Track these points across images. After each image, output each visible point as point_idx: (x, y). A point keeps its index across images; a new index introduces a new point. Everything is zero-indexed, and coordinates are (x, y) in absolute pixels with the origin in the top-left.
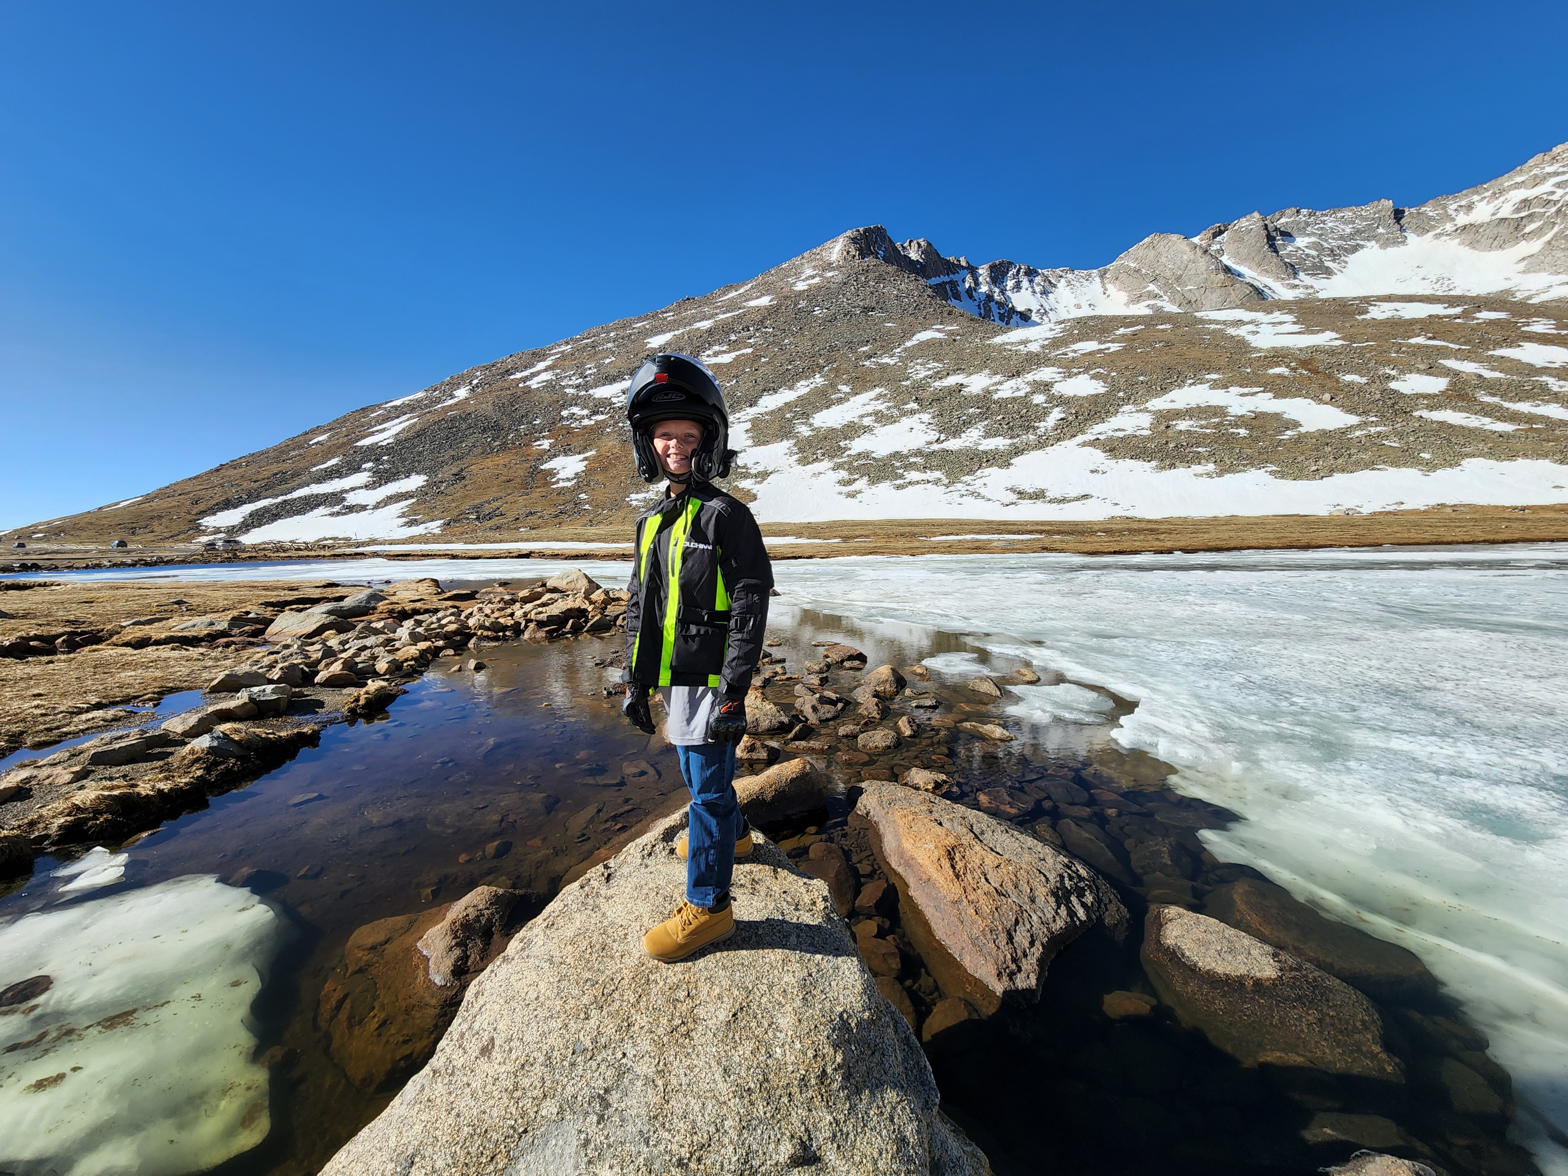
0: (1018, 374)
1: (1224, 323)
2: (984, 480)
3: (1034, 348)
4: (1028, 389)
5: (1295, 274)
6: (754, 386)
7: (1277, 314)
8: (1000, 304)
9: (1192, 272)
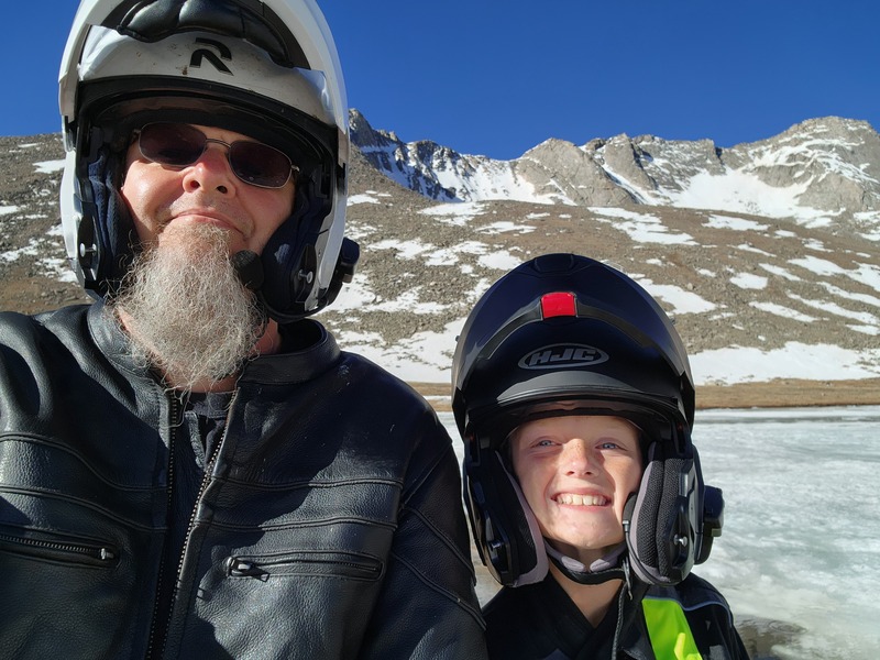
0: (447, 245)
1: (610, 218)
3: (460, 222)
4: (457, 260)
5: (656, 187)
7: (648, 215)
9: (582, 174)
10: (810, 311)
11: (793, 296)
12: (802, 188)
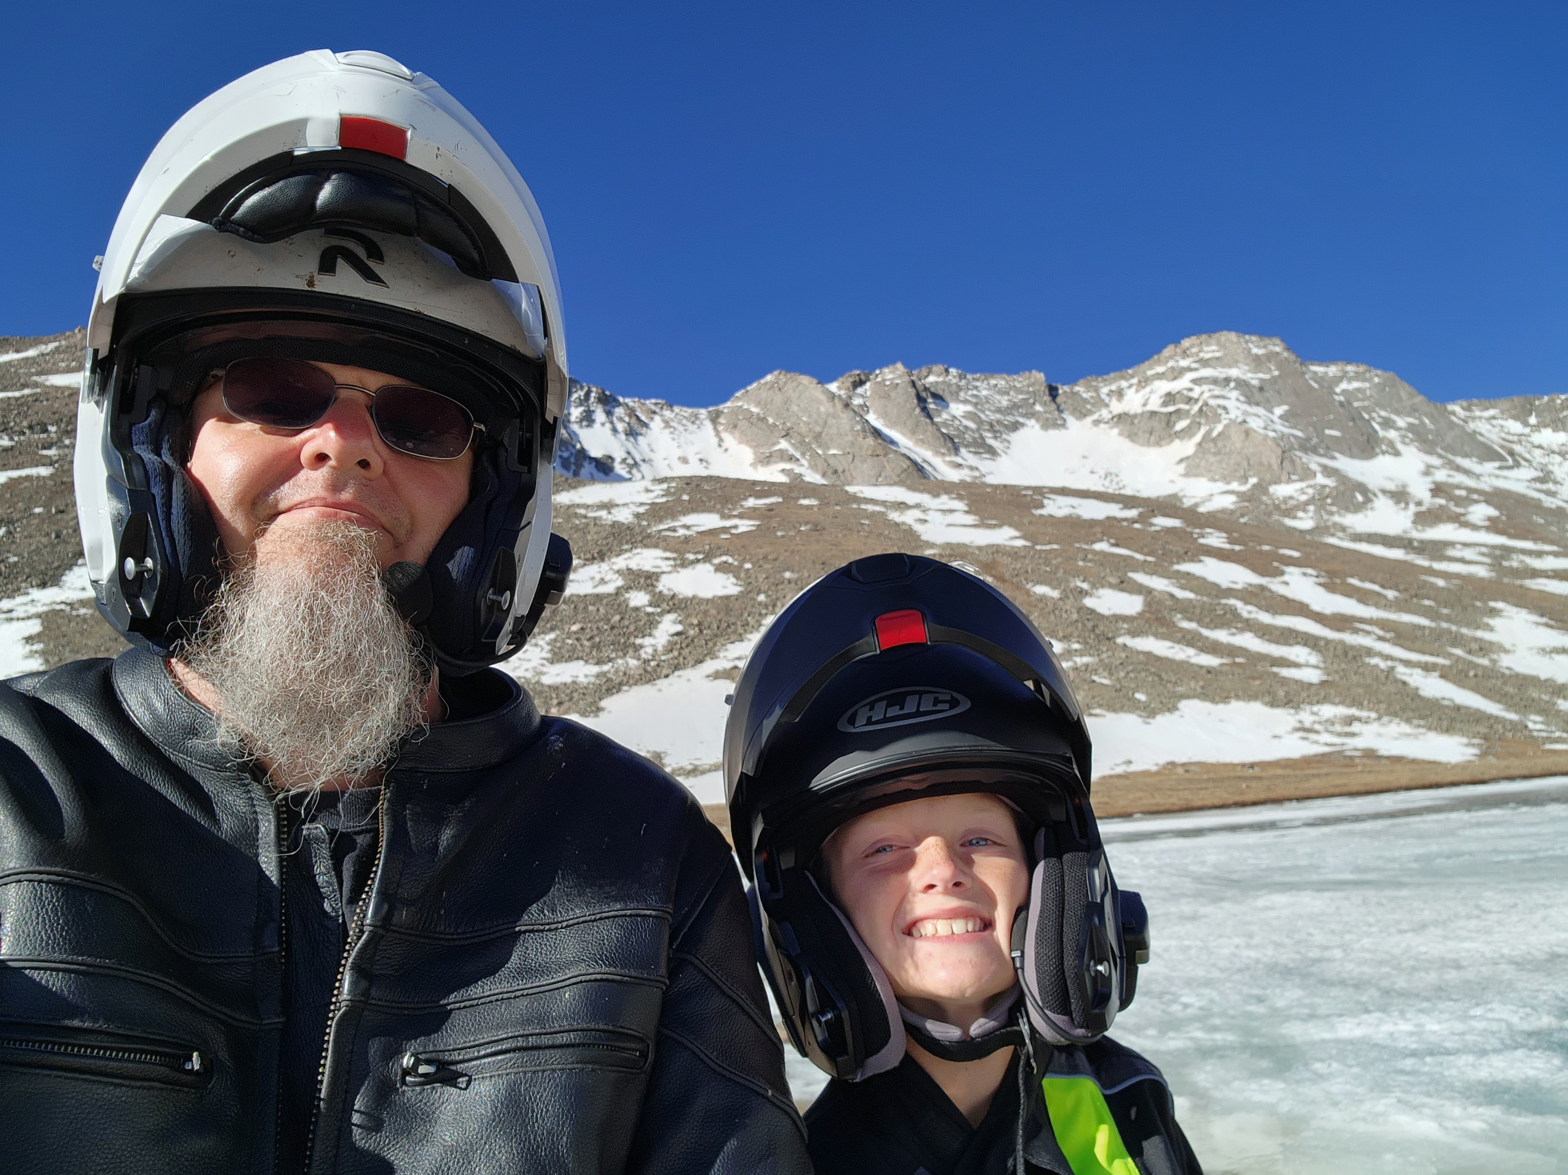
0: (601, 556)
1: (883, 503)
3: (624, 516)
4: (620, 582)
5: (956, 450)
7: (944, 498)
9: (834, 430)
10: (1215, 648)
11: (1186, 625)
12: (1188, 447)
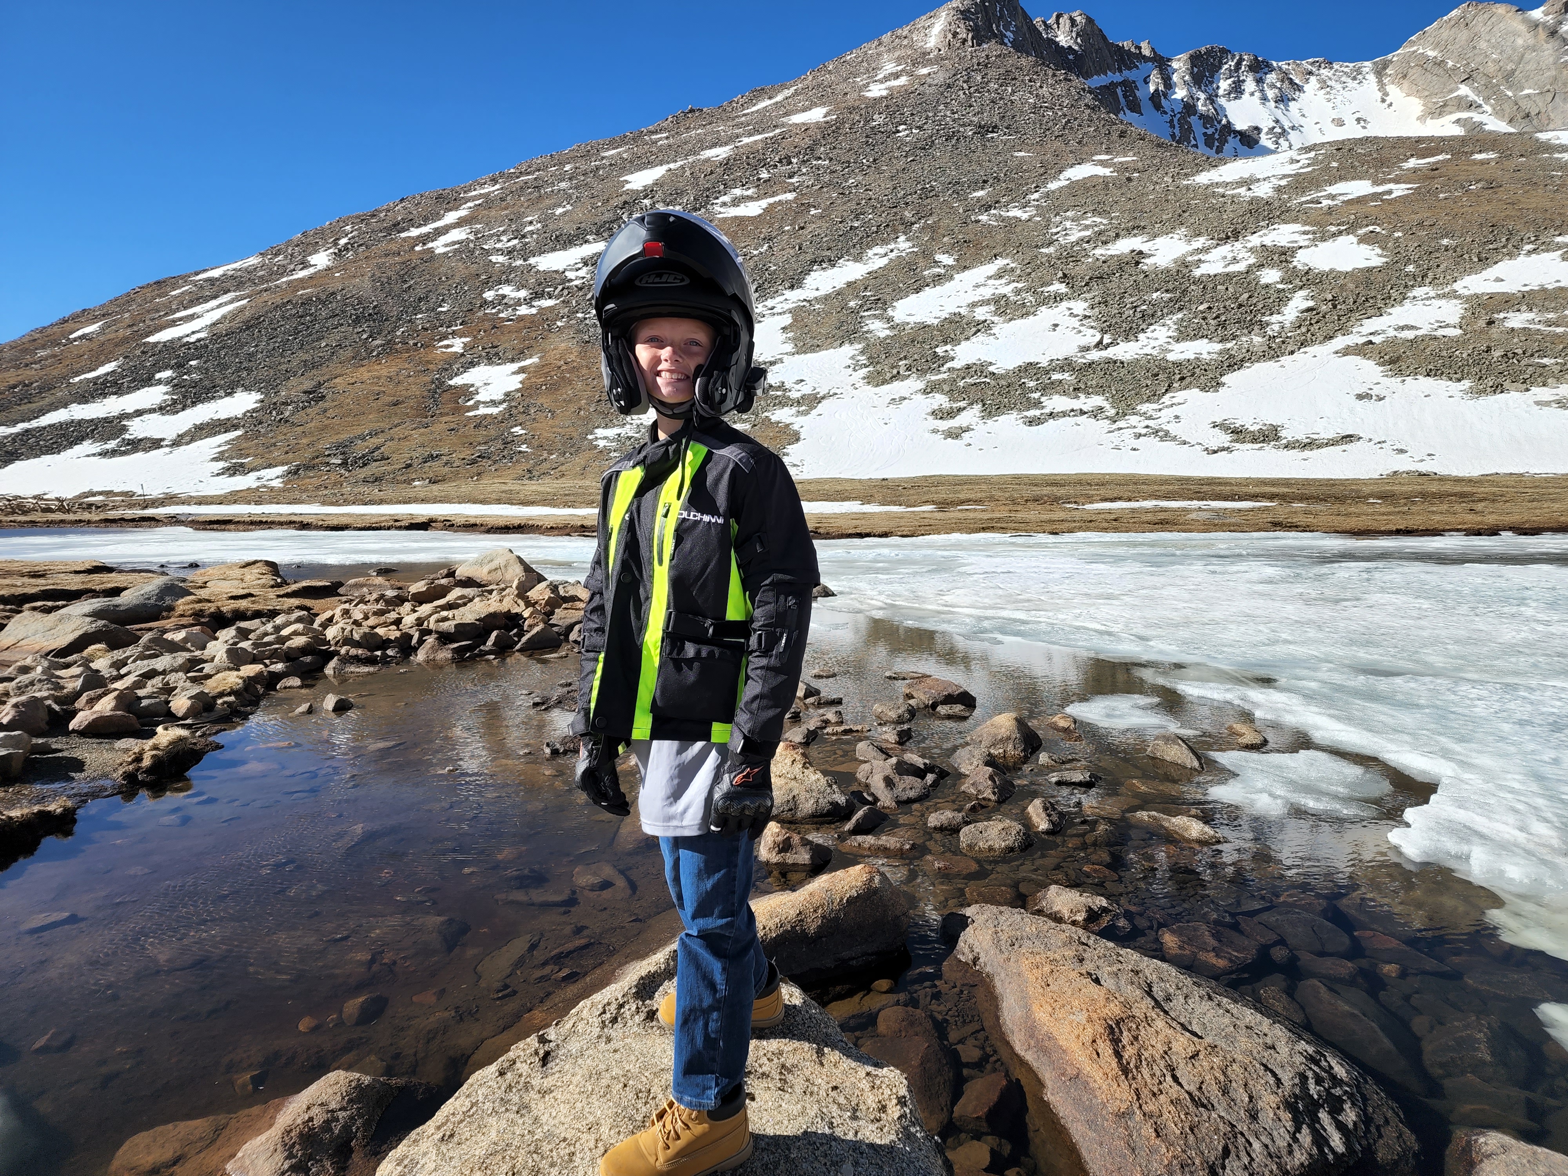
0: (1236, 235)
2: (1176, 410)
3: (1263, 191)
4: (1252, 261)
6: (797, 255)
8: (1206, 119)
